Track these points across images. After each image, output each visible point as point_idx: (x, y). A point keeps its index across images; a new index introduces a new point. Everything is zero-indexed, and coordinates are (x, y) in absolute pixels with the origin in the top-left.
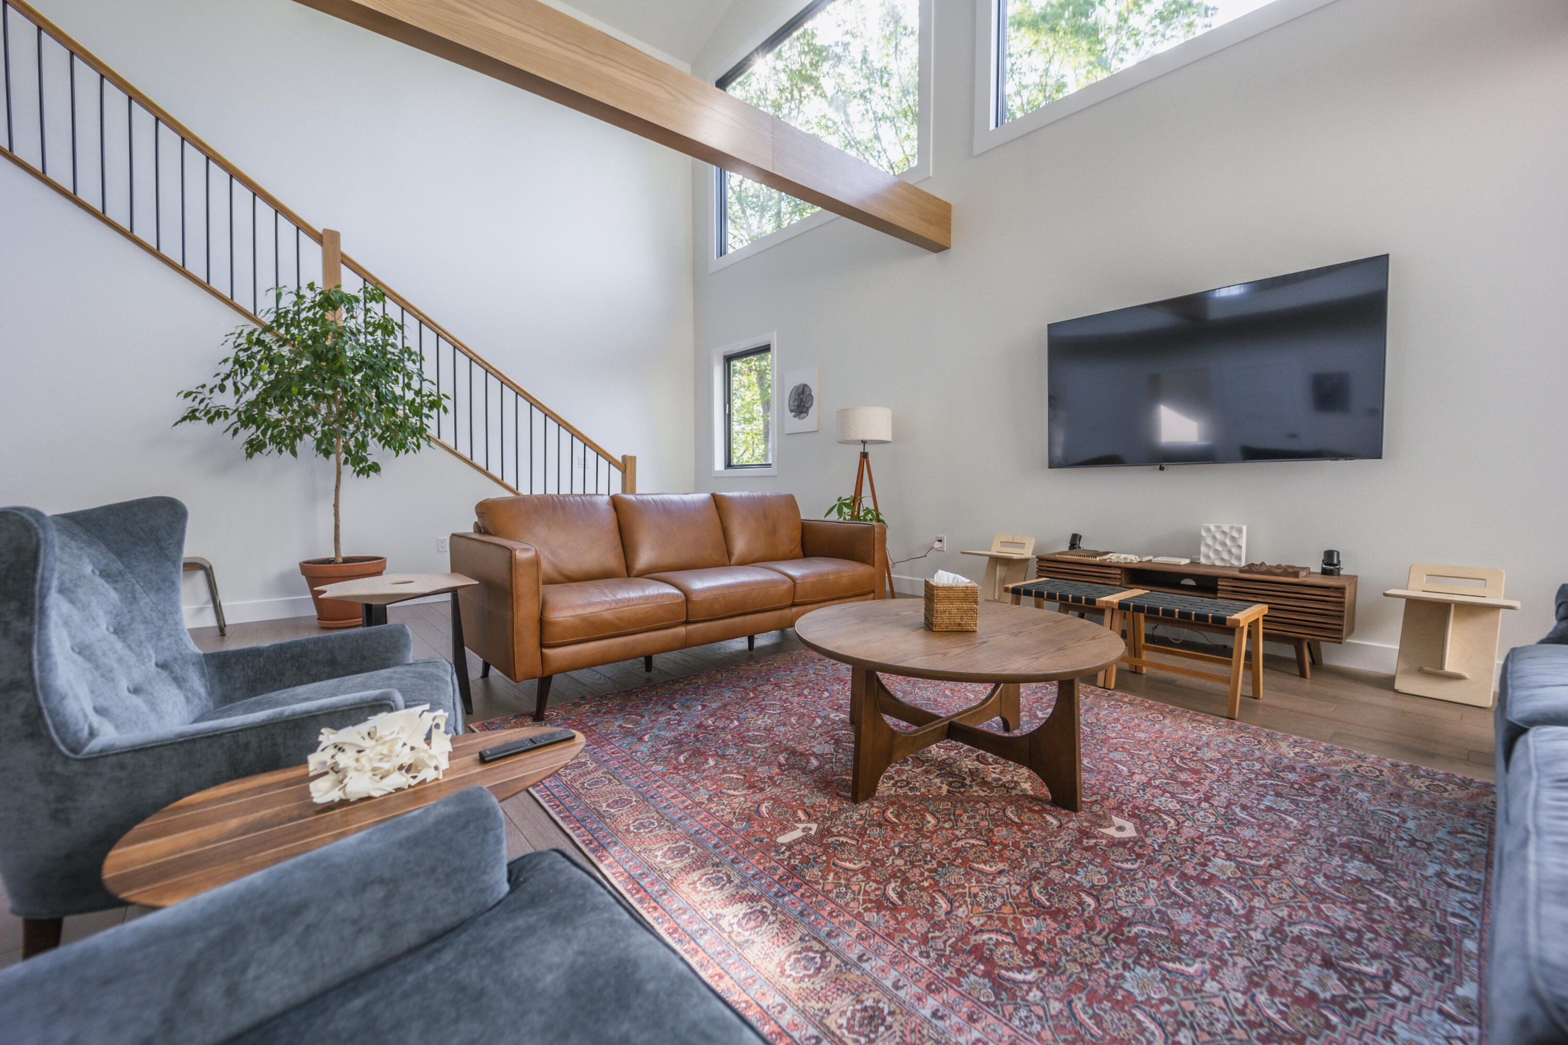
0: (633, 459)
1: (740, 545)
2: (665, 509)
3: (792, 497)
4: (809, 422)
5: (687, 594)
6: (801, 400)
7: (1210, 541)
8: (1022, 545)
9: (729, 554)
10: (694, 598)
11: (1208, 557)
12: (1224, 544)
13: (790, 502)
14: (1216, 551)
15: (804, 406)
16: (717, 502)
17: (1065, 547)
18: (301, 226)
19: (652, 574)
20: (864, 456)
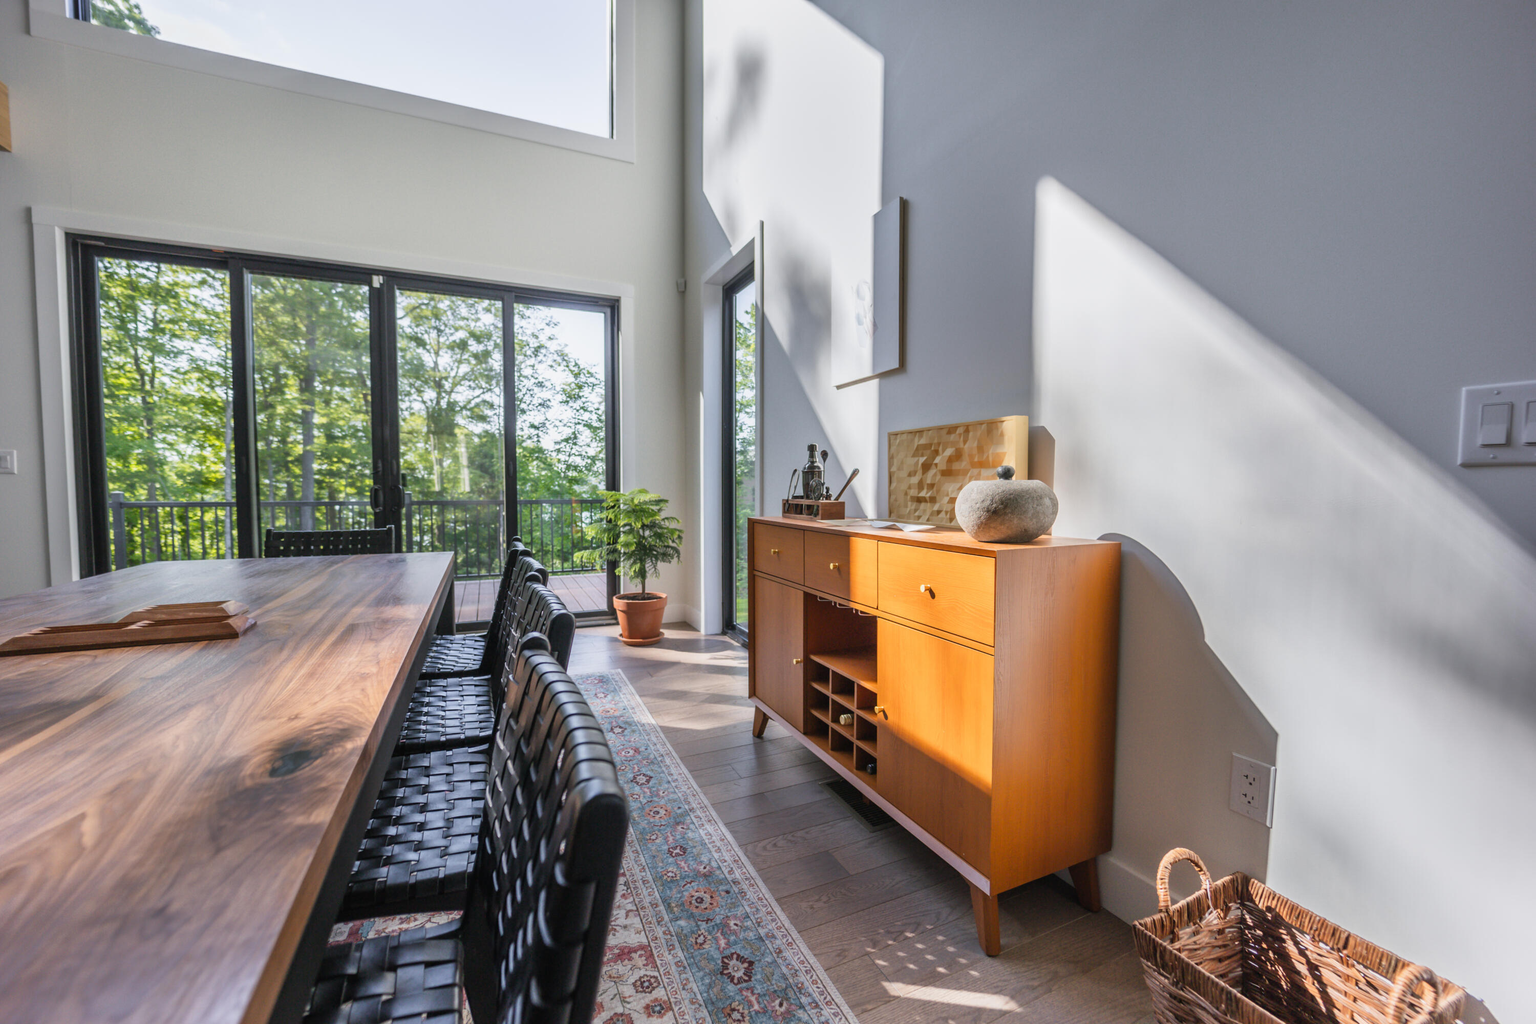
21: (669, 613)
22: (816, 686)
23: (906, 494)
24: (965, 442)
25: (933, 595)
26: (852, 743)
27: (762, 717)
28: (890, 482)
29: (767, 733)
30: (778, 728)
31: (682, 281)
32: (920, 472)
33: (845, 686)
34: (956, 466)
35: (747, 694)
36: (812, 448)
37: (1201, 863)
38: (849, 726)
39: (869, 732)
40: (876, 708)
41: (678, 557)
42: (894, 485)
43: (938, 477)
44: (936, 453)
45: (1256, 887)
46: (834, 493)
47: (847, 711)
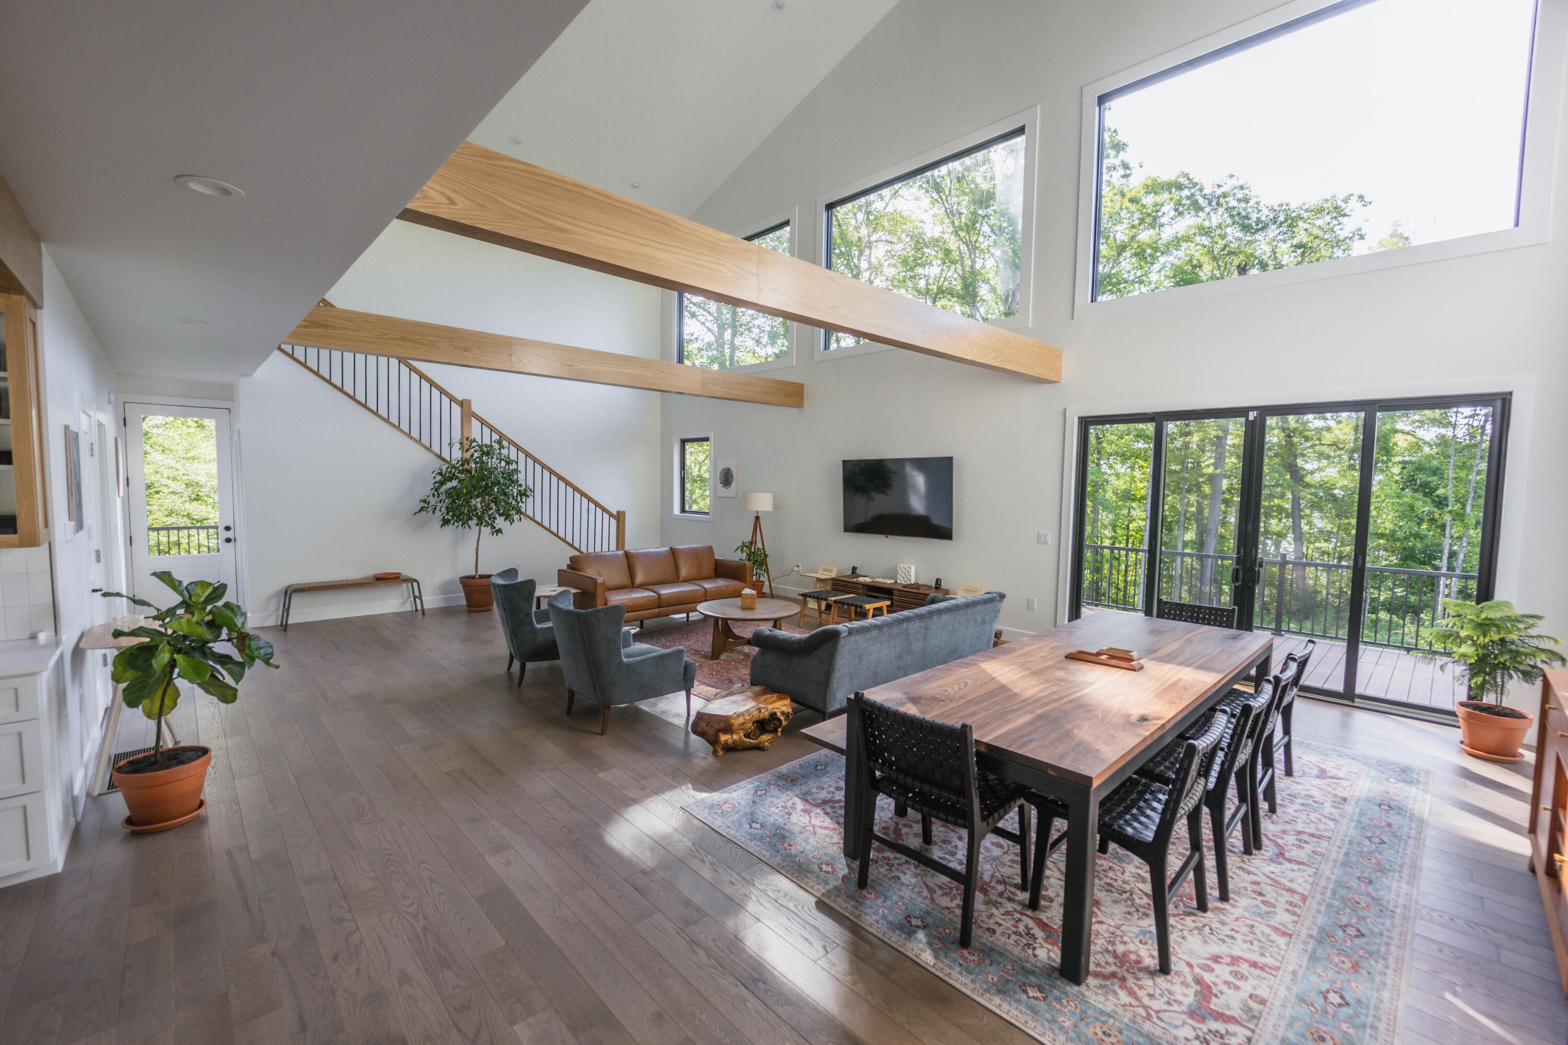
0: (624, 513)
1: (684, 572)
2: (648, 556)
3: (711, 548)
4: (731, 491)
5: (659, 595)
6: (727, 478)
7: (901, 573)
8: (831, 571)
9: (678, 577)
10: (662, 597)
11: (899, 580)
12: (905, 573)
13: (710, 550)
14: (903, 577)
15: (728, 482)
16: (673, 551)
17: (850, 573)
18: (452, 399)
19: (642, 586)
20: (757, 518)
35: (1528, 828)
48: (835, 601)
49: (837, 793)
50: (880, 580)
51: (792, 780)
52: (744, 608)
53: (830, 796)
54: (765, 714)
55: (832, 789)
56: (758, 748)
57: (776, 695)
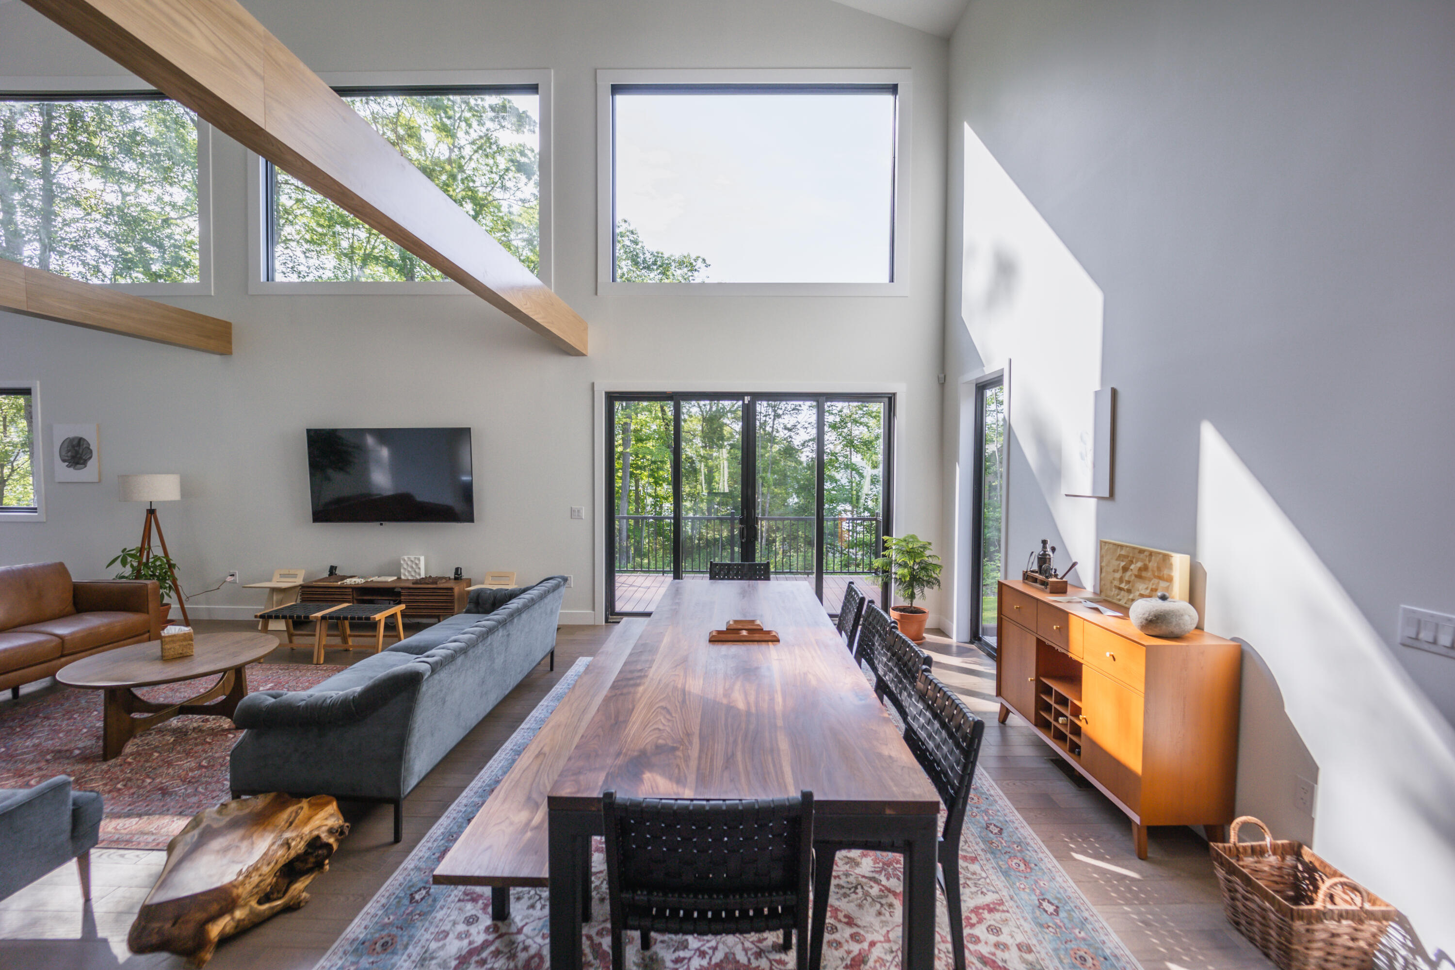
3: (62, 565)
4: (89, 472)
6: (77, 452)
7: (405, 566)
8: (295, 576)
11: (405, 575)
12: (412, 567)
13: (60, 569)
14: (409, 572)
15: (81, 458)
17: (326, 574)
20: (151, 512)
21: (930, 621)
22: (1044, 697)
23: (1111, 583)
24: (1150, 561)
25: (1114, 659)
26: (1066, 736)
27: (1005, 711)
28: (1101, 572)
29: (1008, 722)
30: (1016, 719)
31: (942, 376)
32: (1121, 571)
33: (1063, 701)
34: (1144, 574)
35: (994, 694)
36: (1044, 542)
37: (1265, 827)
38: (1065, 725)
39: (1077, 730)
40: (1081, 717)
41: (939, 585)
42: (1103, 575)
43: (1133, 577)
44: (1131, 562)
45: (1305, 850)
46: (1060, 574)
47: (1063, 715)
48: (323, 618)
49: (473, 930)
50: (375, 579)
51: (385, 945)
52: (165, 659)
53: (466, 942)
54: (298, 847)
55: (461, 927)
56: (291, 908)
57: (305, 803)
